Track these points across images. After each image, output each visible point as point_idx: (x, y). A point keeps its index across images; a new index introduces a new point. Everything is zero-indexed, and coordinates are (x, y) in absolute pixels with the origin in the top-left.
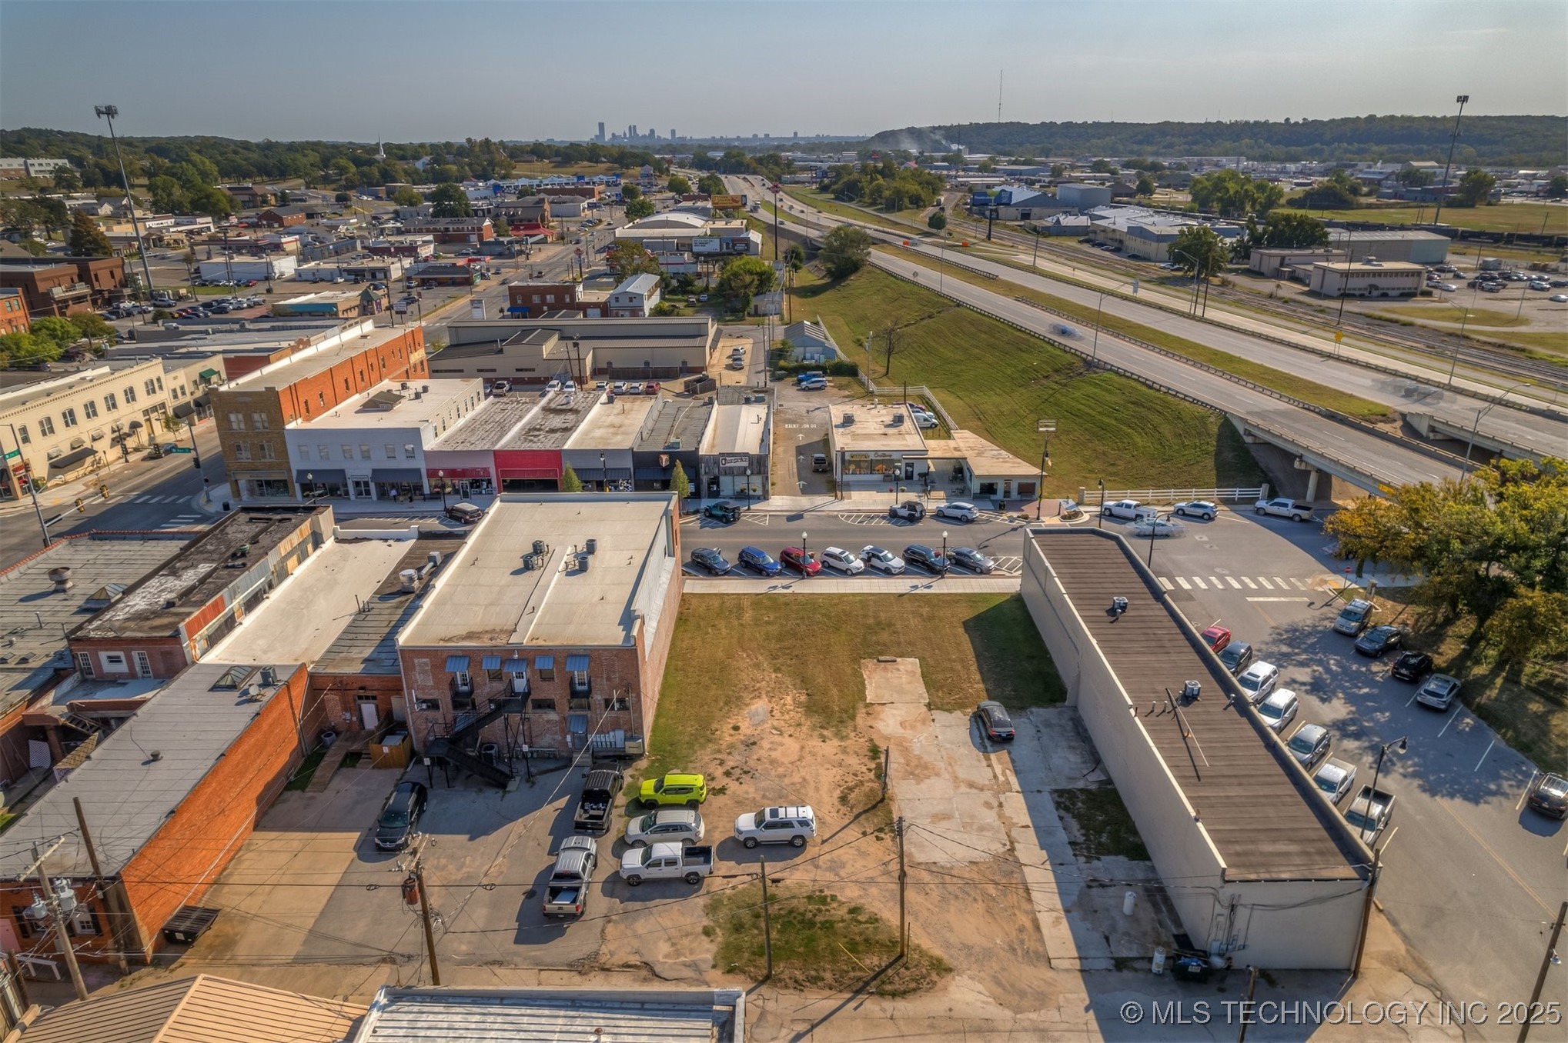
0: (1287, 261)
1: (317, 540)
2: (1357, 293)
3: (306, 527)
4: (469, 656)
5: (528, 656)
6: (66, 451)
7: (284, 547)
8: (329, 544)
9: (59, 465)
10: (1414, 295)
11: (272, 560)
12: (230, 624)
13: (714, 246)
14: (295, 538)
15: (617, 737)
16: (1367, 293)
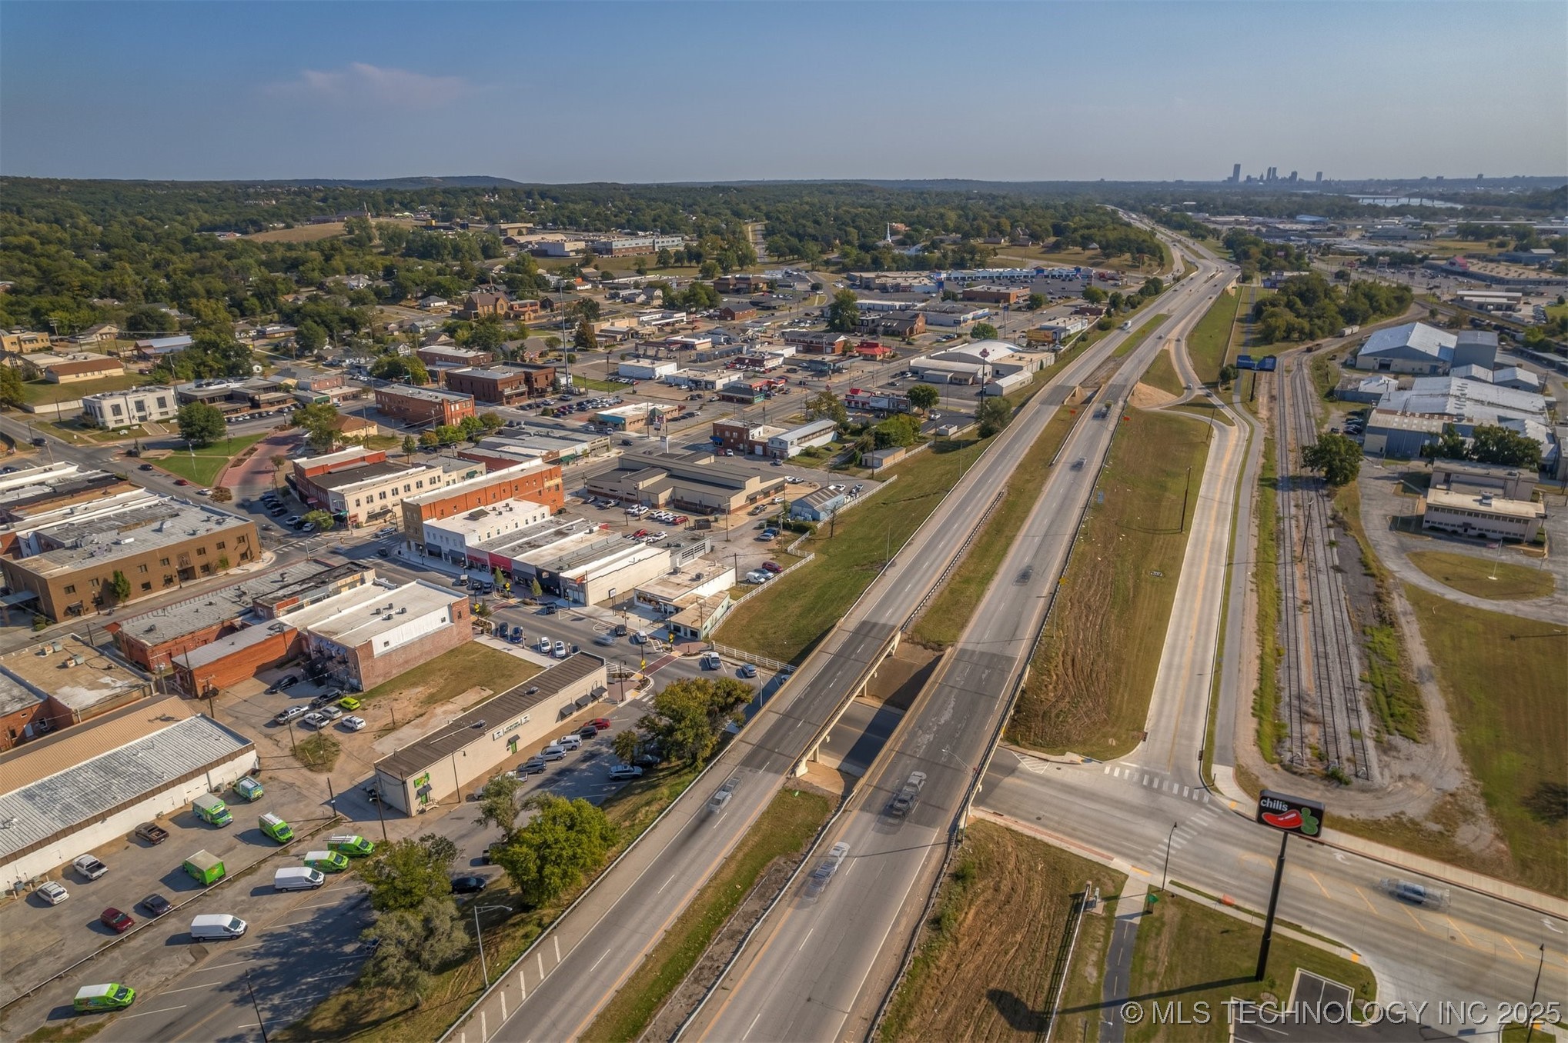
0: (1453, 477)
1: (363, 581)
2: (1449, 528)
3: (357, 576)
4: (321, 639)
5: (333, 644)
6: (378, 510)
7: (340, 583)
8: (368, 584)
9: (372, 517)
10: (1518, 542)
11: (331, 587)
12: (301, 607)
13: (884, 404)
14: (349, 580)
15: (354, 681)
16: (1460, 530)
